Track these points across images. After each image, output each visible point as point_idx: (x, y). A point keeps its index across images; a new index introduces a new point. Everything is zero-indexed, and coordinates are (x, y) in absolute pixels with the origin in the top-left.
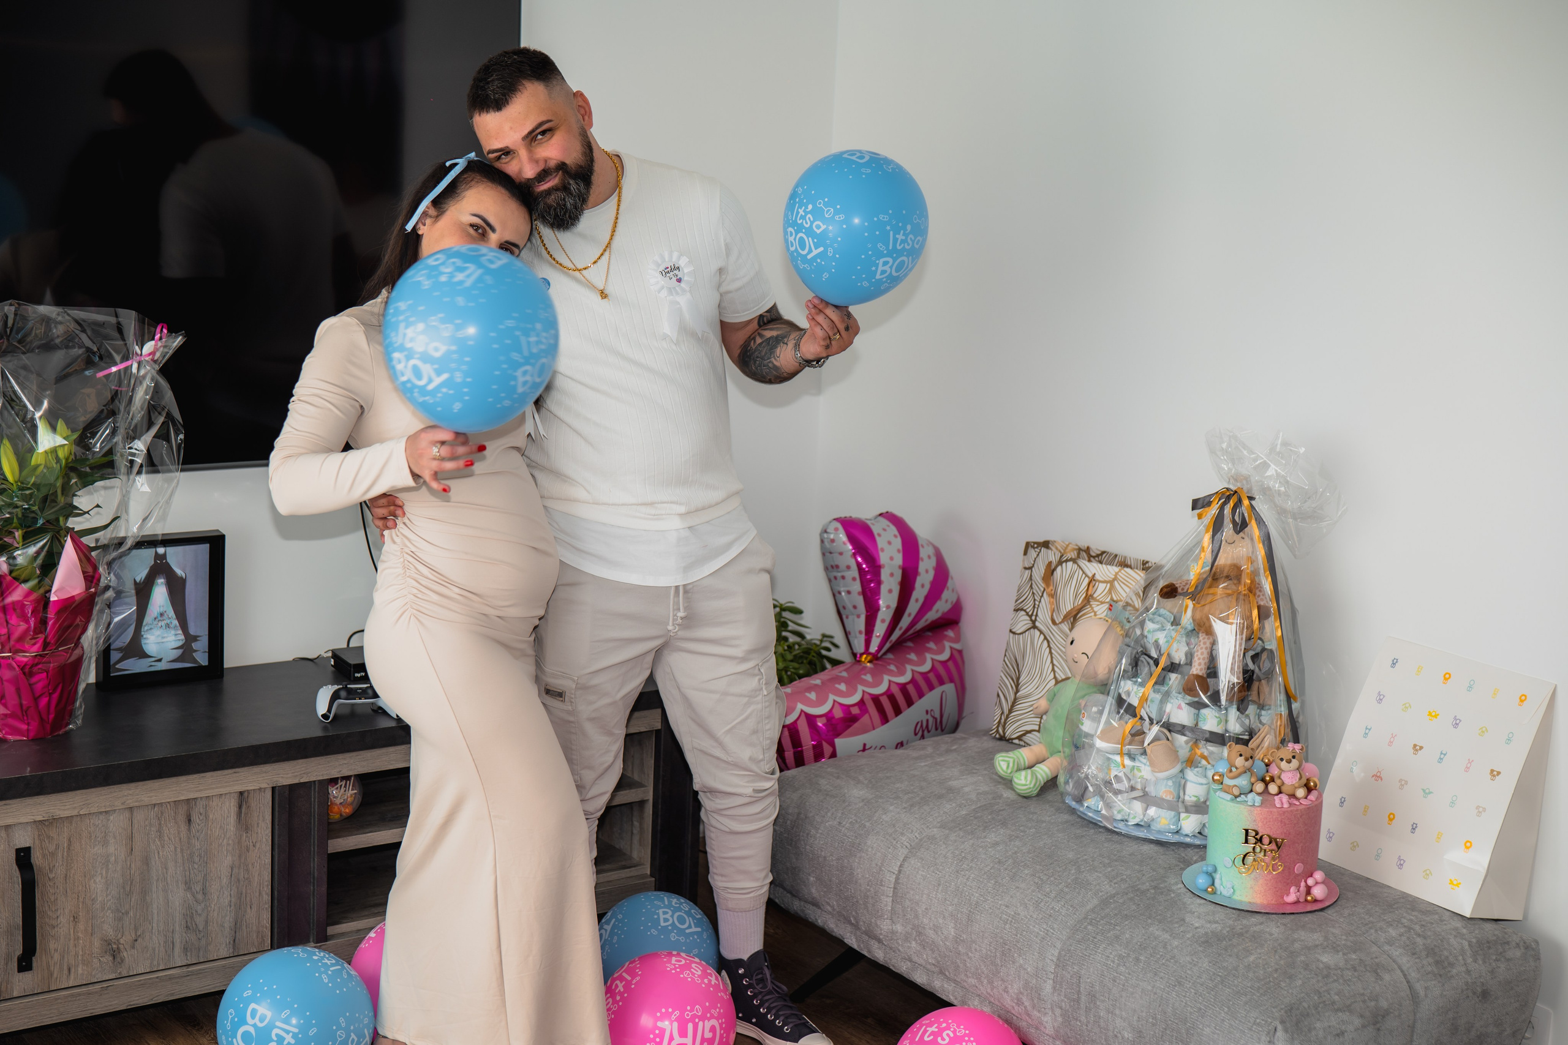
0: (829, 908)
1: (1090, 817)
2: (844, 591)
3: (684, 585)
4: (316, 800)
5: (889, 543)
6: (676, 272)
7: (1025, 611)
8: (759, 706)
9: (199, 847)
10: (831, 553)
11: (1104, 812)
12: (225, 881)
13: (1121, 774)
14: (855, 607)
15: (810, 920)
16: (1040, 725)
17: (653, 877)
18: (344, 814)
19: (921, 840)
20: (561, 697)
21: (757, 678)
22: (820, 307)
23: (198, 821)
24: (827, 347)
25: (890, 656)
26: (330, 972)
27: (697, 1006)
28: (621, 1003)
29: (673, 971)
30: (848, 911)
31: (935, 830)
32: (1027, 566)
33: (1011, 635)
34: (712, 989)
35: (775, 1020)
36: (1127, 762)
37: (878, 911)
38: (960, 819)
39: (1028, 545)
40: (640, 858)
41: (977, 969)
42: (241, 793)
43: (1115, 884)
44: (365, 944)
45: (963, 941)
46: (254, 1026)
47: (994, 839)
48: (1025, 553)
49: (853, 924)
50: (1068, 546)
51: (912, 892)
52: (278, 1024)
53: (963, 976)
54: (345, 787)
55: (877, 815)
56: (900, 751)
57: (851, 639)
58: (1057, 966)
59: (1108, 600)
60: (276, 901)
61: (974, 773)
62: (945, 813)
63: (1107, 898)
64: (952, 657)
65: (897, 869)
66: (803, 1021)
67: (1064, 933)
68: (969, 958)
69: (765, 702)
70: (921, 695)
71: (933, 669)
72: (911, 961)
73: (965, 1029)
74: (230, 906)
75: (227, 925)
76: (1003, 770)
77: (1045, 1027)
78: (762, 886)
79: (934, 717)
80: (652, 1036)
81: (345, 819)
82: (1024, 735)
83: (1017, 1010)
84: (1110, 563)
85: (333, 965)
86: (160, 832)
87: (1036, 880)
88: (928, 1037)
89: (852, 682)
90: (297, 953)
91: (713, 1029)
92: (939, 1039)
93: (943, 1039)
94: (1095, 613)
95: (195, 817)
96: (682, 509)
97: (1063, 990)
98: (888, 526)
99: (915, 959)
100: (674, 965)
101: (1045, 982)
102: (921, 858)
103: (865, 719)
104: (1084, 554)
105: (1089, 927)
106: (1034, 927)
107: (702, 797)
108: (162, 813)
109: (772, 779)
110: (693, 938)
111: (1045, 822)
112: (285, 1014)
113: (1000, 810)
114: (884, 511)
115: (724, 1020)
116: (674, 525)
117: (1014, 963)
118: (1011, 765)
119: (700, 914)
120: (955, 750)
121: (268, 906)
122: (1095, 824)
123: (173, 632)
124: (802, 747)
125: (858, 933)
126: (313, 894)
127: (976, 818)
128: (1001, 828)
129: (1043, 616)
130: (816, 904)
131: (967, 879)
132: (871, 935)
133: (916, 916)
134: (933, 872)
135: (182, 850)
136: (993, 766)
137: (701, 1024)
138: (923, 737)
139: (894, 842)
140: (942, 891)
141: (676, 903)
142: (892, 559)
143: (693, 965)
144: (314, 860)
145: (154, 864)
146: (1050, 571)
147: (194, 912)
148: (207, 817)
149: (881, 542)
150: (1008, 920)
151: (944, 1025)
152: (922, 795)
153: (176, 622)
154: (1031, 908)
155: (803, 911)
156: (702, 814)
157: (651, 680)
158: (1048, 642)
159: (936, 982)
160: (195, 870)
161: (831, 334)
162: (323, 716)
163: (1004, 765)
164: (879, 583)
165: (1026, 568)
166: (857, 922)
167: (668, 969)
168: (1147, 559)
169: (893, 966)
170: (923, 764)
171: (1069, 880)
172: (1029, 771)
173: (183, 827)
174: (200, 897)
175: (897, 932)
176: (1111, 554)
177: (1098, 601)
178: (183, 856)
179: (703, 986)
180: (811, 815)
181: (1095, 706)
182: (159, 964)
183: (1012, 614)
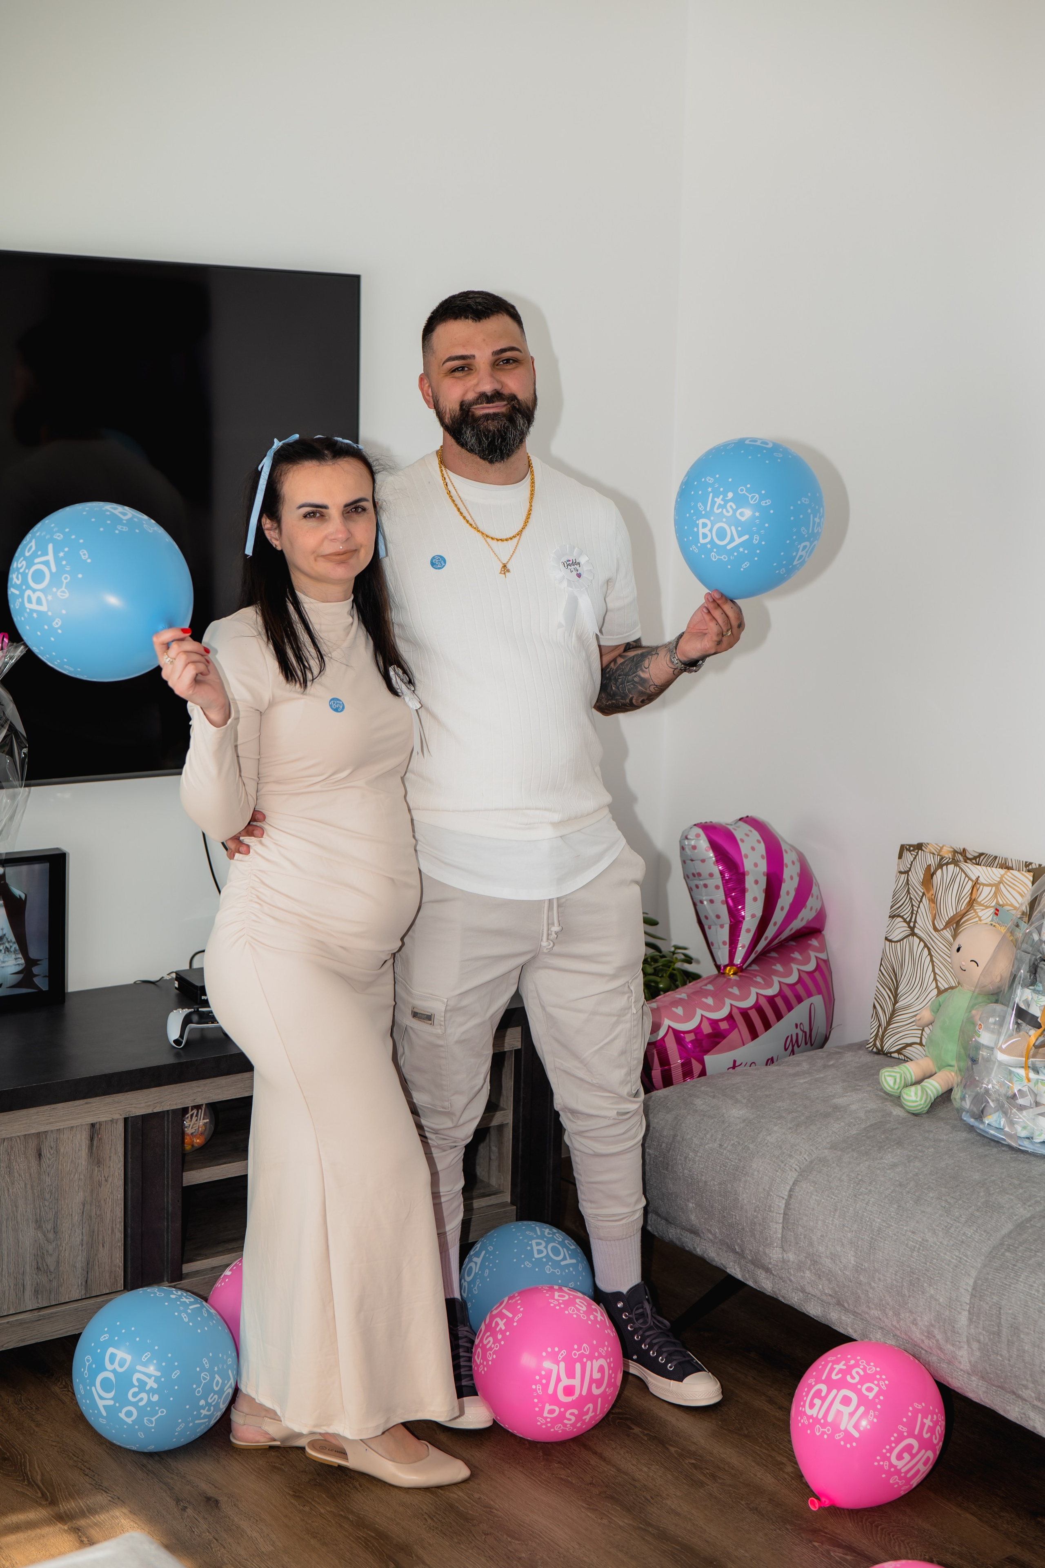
0: (710, 1236)
1: (991, 1135)
2: (706, 900)
3: (558, 898)
4: (170, 1131)
5: (753, 849)
6: (577, 567)
7: (902, 917)
8: (628, 1026)
9: (50, 1183)
10: (692, 860)
11: (1007, 1129)
12: (76, 1218)
13: (1025, 1089)
14: (718, 917)
15: (687, 1249)
16: (921, 1038)
17: (514, 1205)
18: (196, 1145)
19: (811, 1162)
20: (430, 1020)
21: (627, 996)
22: (719, 602)
23: (48, 1155)
24: (719, 643)
25: (755, 967)
26: (189, 1311)
27: (585, 1345)
28: (503, 1343)
29: (558, 1308)
30: (732, 1239)
31: (826, 1151)
32: (903, 870)
33: (887, 943)
34: (598, 1326)
35: (657, 1357)
36: (1032, 1075)
37: (767, 1239)
38: (851, 1139)
39: (903, 848)
40: (500, 1185)
41: (881, 1300)
42: (93, 1125)
43: (1029, 1206)
44: (221, 1283)
45: (865, 1270)
46: (114, 1371)
47: (891, 1160)
48: (900, 857)
49: (737, 1253)
50: (942, 848)
51: (805, 1218)
52: (139, 1368)
53: (864, 1308)
54: (197, 1116)
55: (761, 1136)
56: (773, 1068)
57: (713, 950)
58: (973, 1296)
59: (993, 904)
60: (129, 1239)
61: (857, 1090)
62: (834, 1132)
63: (1022, 1222)
64: (818, 968)
65: (787, 1193)
66: (687, 1359)
67: (979, 1260)
68: (871, 1288)
69: (634, 1020)
70: (790, 1008)
71: (800, 980)
72: (803, 1290)
73: (876, 1366)
74: (82, 1245)
75: (79, 1265)
76: (889, 1086)
77: (960, 1362)
78: (635, 1212)
79: (803, 1031)
80: (537, 1378)
81: (196, 1150)
82: (904, 1048)
83: (927, 1344)
84: (990, 865)
85: (192, 1303)
86: (9, 1168)
87: (943, 1204)
88: (836, 1375)
89: (719, 995)
90: (154, 1292)
91: (601, 1369)
92: (849, 1378)
93: (853, 1378)
94: (980, 918)
95: (45, 1152)
96: (556, 817)
97: (981, 1323)
98: (751, 831)
99: (809, 1289)
100: (558, 1300)
101: (960, 1313)
102: (814, 1182)
103: (734, 1035)
104: (960, 856)
105: (1007, 1254)
106: (945, 1254)
107: (564, 1120)
108: (12, 1148)
109: (637, 1102)
110: (569, 1270)
111: (943, 1141)
112: (146, 1356)
113: (893, 1129)
114: (744, 816)
115: (612, 1359)
116: (547, 833)
117: (923, 1293)
118: (898, 1080)
119: (574, 1245)
120: (833, 1065)
121: (121, 1244)
122: (998, 1142)
123: (13, 956)
124: (669, 1065)
125: (743, 1262)
126: (167, 1230)
127: (868, 1138)
128: (897, 1148)
129: (923, 922)
130: (694, 1232)
131: (867, 1204)
132: (757, 1263)
133: (811, 1244)
134: (829, 1197)
135: (32, 1187)
136: (878, 1082)
137: (589, 1364)
138: (793, 1052)
139: (782, 1165)
140: (839, 1216)
141: (549, 1234)
142: (756, 865)
143: (578, 1301)
144: (168, 1194)
145: (3, 1201)
146: (929, 875)
147: (45, 1252)
148: (58, 1151)
149: (744, 848)
150: (915, 1247)
151: (852, 1362)
152: (807, 1114)
153: (16, 946)
154: (940, 1234)
155: (680, 1239)
156: (566, 1138)
157: (517, 996)
158: (929, 949)
159: (832, 1314)
160: (46, 1208)
161: (725, 629)
162: (175, 1041)
163: (891, 1081)
164: (743, 891)
165: (901, 873)
166: (742, 1251)
167: (552, 1305)
168: (1029, 861)
169: (783, 1297)
170: (802, 1081)
171: (979, 1204)
172: (919, 1087)
173: (34, 1162)
174: (51, 1236)
175: (789, 1261)
176: (990, 856)
177: (983, 905)
178: (33, 1193)
179: (590, 1322)
180: (689, 1137)
181: (992, 1016)
182: (9, 1308)
183: (887, 920)
